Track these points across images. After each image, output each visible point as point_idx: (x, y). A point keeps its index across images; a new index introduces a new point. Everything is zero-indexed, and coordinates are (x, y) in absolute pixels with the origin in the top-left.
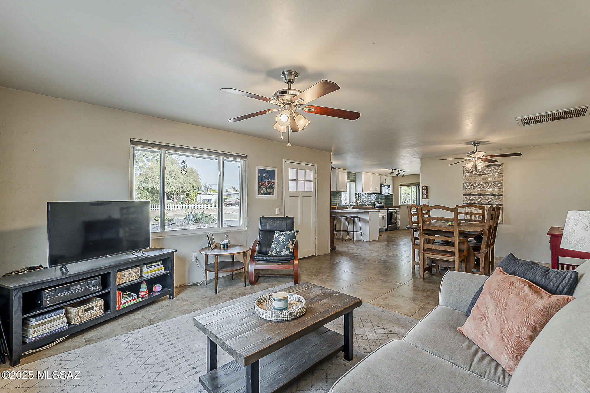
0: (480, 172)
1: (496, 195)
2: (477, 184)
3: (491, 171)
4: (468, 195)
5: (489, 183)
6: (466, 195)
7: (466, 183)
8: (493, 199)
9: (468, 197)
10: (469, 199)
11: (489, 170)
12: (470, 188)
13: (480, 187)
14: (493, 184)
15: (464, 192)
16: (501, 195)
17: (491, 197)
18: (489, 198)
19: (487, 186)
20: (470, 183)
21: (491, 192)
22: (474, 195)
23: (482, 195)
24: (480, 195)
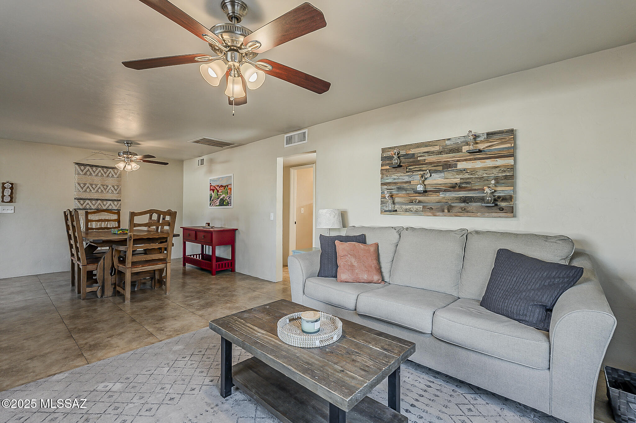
0: (98, 174)
1: (115, 200)
2: (94, 186)
3: (109, 174)
4: (81, 199)
5: (107, 186)
6: (79, 199)
7: (79, 184)
8: (112, 205)
9: (82, 202)
10: (84, 204)
11: (108, 172)
12: (85, 191)
13: (97, 191)
14: (112, 188)
15: (75, 195)
16: (120, 200)
17: (109, 202)
18: (107, 203)
19: (105, 189)
20: (85, 184)
21: (109, 196)
22: (89, 199)
23: (100, 200)
24: (97, 200)
